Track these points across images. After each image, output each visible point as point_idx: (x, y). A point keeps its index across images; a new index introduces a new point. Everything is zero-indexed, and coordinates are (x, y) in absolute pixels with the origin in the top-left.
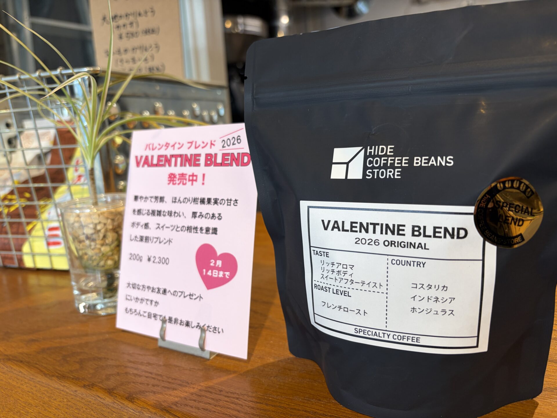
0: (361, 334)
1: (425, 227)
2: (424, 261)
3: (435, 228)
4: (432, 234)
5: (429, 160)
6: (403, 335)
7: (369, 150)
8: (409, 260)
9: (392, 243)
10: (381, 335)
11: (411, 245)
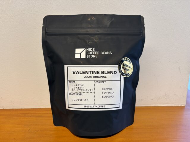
0: (86, 107)
1: (105, 71)
2: (105, 81)
3: (108, 71)
4: (107, 73)
5: (105, 53)
6: (99, 106)
7: (87, 50)
8: (101, 81)
9: (96, 77)
10: (93, 107)
11: (101, 77)
